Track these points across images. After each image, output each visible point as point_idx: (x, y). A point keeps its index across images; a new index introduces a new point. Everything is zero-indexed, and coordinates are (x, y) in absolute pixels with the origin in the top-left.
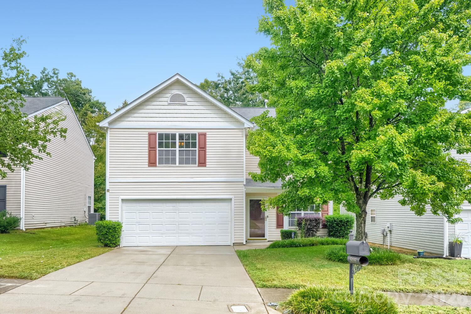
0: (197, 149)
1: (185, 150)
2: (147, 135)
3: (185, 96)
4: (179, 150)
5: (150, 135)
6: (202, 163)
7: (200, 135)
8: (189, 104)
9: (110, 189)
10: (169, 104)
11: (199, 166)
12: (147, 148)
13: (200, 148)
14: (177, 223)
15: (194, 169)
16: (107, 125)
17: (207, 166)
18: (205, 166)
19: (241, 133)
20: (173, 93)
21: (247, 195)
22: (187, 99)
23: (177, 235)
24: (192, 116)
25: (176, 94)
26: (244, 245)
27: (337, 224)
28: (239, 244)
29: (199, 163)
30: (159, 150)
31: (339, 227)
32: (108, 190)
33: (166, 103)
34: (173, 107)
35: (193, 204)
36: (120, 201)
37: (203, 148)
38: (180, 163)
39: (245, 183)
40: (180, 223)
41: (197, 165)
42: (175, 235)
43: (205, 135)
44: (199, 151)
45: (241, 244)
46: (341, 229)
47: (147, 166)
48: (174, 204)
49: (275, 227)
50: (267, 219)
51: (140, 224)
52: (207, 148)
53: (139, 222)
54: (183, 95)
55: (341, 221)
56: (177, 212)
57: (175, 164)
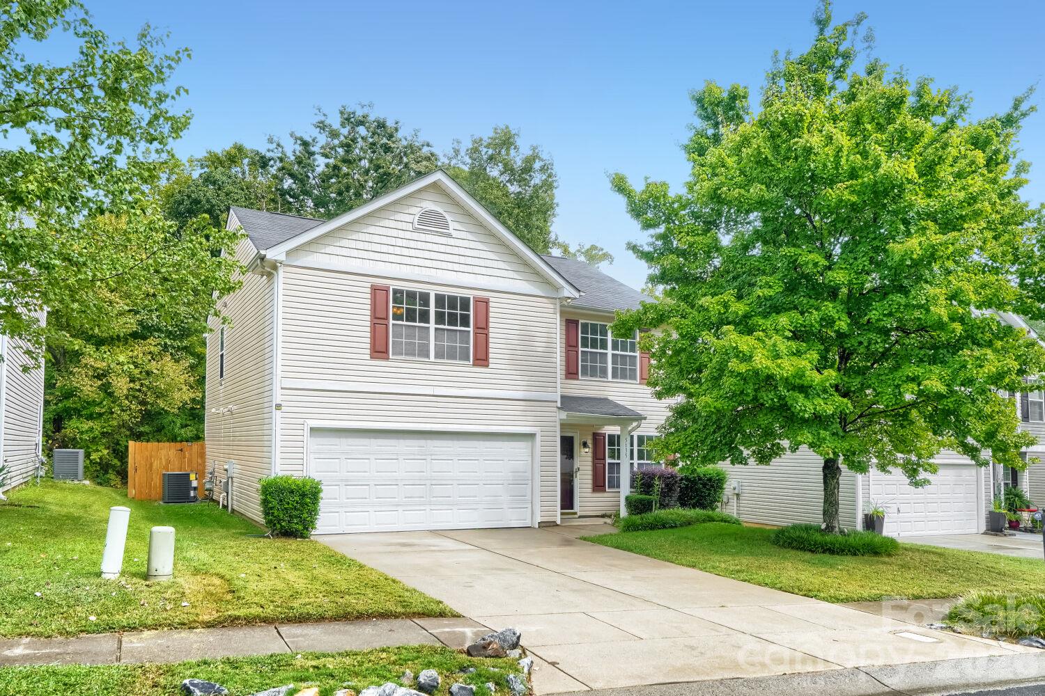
0: (471, 329)
1: (448, 330)
2: (369, 290)
3: (448, 217)
4: (436, 329)
5: (375, 290)
6: (482, 359)
7: (477, 300)
8: (455, 234)
9: (284, 404)
10: (415, 230)
11: (474, 365)
12: (368, 318)
13: (476, 327)
14: (428, 483)
15: (465, 369)
16: (282, 257)
17: (491, 366)
18: (487, 366)
19: (552, 306)
20: (424, 207)
21: (563, 426)
22: (452, 225)
23: (428, 508)
24: (462, 260)
25: (431, 211)
26: (557, 525)
27: (704, 485)
28: (548, 524)
29: (476, 359)
30: (393, 325)
31: (708, 489)
32: (278, 407)
33: (410, 227)
34: (423, 237)
35: (461, 442)
36: (307, 432)
37: (483, 329)
38: (437, 356)
39: (559, 405)
40: (434, 482)
41: (471, 363)
42: (422, 508)
43: (486, 302)
44: (475, 334)
45: (552, 524)
46: (709, 494)
47: (368, 357)
48: (422, 442)
49: (590, 490)
50: (578, 473)
51: (349, 483)
52: (491, 330)
53: (347, 480)
54: (445, 214)
55: (710, 480)
56: (429, 458)
57: (428, 356)
